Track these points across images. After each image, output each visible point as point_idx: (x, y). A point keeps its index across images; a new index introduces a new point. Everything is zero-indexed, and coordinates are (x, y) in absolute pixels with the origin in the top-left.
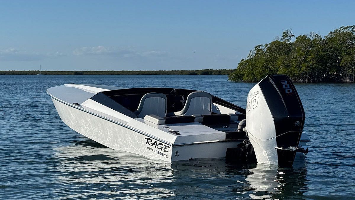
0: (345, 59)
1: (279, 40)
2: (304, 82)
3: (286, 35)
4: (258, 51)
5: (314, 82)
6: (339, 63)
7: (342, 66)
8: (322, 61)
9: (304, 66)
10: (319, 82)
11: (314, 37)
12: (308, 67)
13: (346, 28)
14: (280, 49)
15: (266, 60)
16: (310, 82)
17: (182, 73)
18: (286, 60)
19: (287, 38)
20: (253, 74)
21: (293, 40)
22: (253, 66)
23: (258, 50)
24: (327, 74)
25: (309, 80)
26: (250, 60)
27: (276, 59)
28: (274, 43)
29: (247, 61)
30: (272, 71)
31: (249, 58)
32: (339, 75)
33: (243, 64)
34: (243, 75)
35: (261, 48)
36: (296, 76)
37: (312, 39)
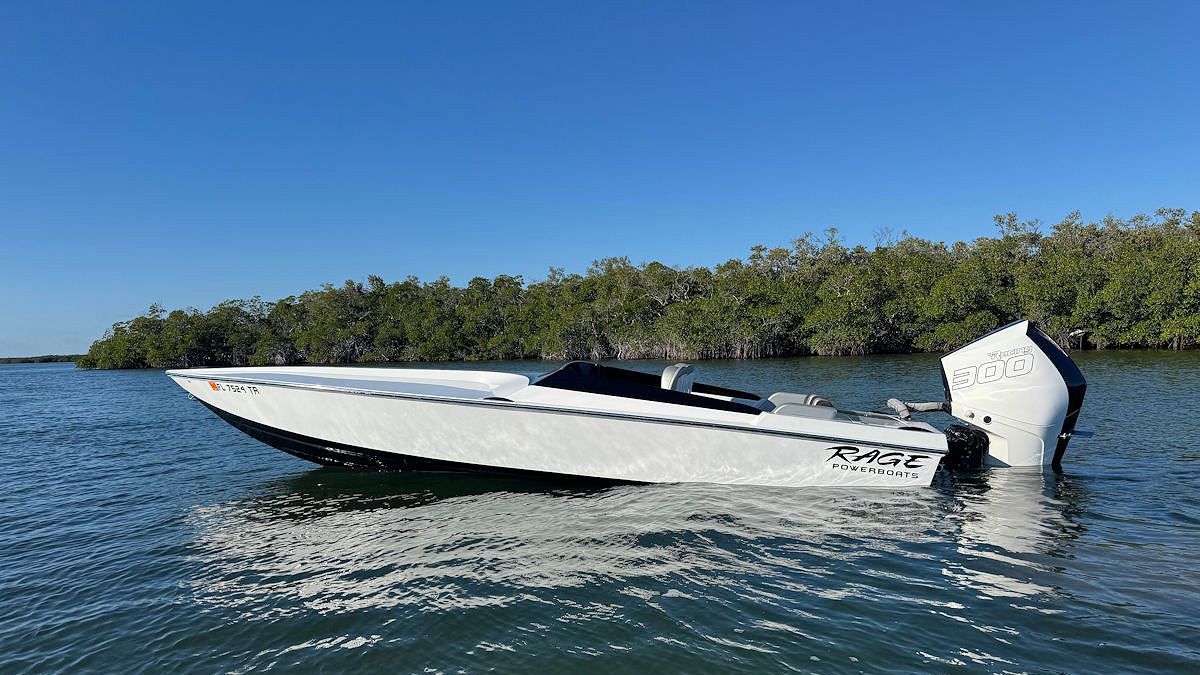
0: (233, 338)
1: (146, 316)
3: (154, 310)
6: (226, 343)
7: (230, 347)
8: (203, 340)
9: (181, 348)
11: (193, 313)
12: (187, 348)
13: (232, 302)
14: (147, 327)
15: (129, 341)
17: (9, 361)
18: (156, 340)
19: (157, 314)
20: (112, 359)
22: (112, 348)
23: (118, 330)
26: (107, 341)
27: (142, 339)
28: (138, 320)
29: (102, 342)
30: (138, 354)
31: (105, 340)
33: (97, 347)
34: (97, 361)
35: (122, 326)
36: (171, 360)
37: (189, 315)
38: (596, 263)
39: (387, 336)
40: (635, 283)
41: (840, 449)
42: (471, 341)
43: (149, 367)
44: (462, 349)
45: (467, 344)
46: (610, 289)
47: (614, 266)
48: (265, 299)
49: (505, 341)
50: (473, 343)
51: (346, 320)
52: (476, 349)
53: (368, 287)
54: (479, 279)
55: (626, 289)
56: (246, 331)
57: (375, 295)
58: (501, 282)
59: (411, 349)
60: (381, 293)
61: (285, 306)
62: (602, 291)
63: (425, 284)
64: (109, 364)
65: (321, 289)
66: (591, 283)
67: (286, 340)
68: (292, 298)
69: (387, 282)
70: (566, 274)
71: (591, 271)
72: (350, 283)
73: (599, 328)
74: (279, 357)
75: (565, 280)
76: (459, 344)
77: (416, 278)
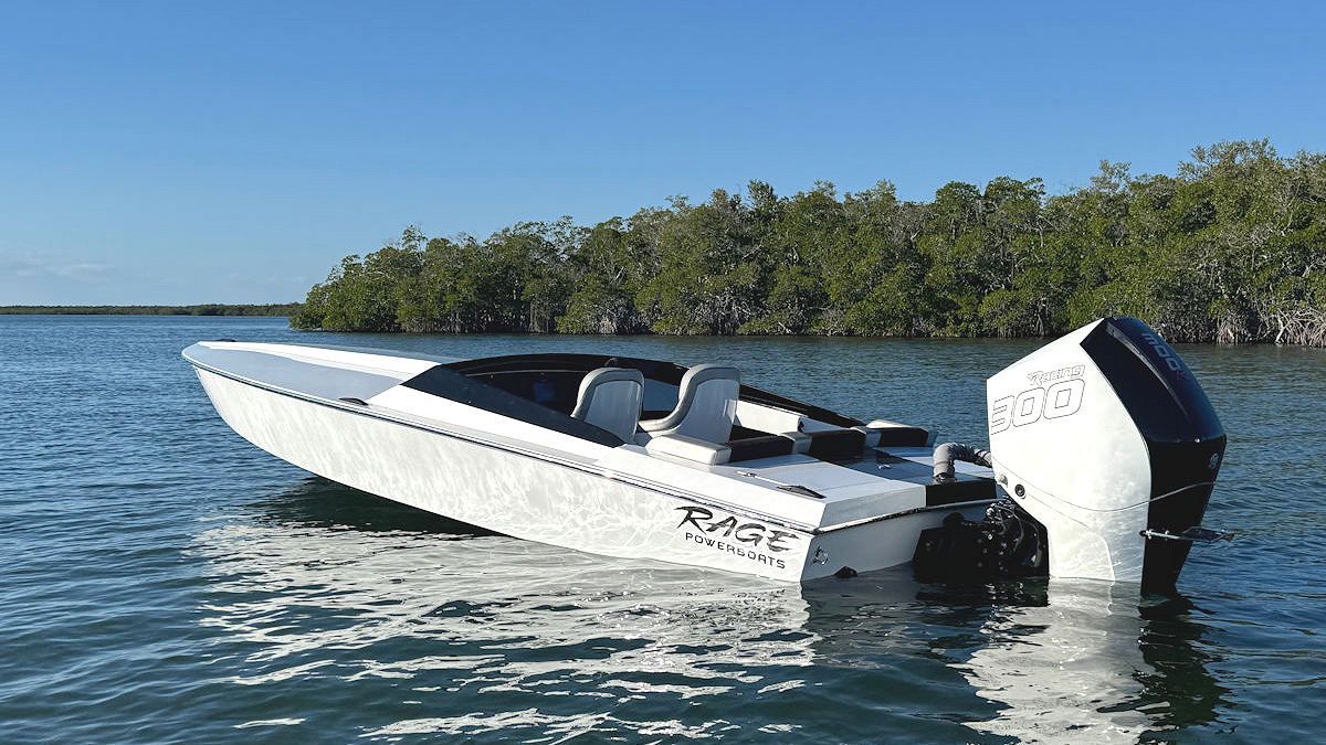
0: (531, 288)
1: (395, 247)
2: (452, 333)
3: (409, 236)
4: (348, 268)
5: (471, 332)
6: (519, 295)
7: (525, 302)
8: (485, 290)
9: (450, 299)
10: (480, 332)
11: (466, 242)
12: (460, 302)
13: (527, 226)
14: (398, 264)
15: (370, 287)
16: (462, 331)
18: (413, 286)
19: (413, 243)
20: (344, 314)
21: (422, 247)
22: (343, 298)
23: (351, 267)
24: (497, 317)
25: (462, 327)
26: (333, 286)
27: (389, 285)
28: (384, 253)
29: (327, 287)
30: (384, 309)
31: (330, 283)
32: (518, 319)
33: (317, 294)
34: (322, 317)
35: (356, 261)
36: (433, 320)
37: (462, 246)
38: (1200, 154)
39: (792, 290)
40: (1302, 191)
41: (691, 510)
42: (945, 300)
43: (398, 330)
44: (926, 315)
45: (940, 309)
46: (1244, 203)
47: (1238, 159)
48: (578, 223)
49: (1013, 303)
50: (952, 306)
51: (719, 259)
52: (956, 318)
53: (749, 203)
54: (958, 185)
55: (1283, 204)
56: (551, 275)
57: (763, 217)
58: (1000, 189)
59: (832, 313)
60: (770, 212)
61: (609, 235)
62: (1224, 209)
63: (848, 196)
64: (341, 323)
65: (667, 206)
66: (1202, 193)
67: (619, 294)
68: (616, 221)
69: (780, 194)
70: (1134, 174)
71: (1189, 168)
72: (720, 195)
73: (1234, 282)
74: (606, 321)
75: (1135, 186)
76: (924, 305)
77: (831, 186)
